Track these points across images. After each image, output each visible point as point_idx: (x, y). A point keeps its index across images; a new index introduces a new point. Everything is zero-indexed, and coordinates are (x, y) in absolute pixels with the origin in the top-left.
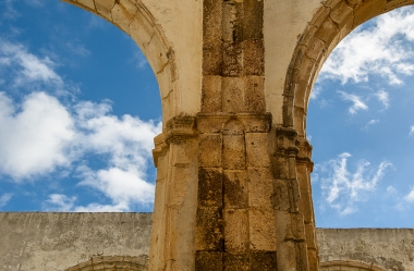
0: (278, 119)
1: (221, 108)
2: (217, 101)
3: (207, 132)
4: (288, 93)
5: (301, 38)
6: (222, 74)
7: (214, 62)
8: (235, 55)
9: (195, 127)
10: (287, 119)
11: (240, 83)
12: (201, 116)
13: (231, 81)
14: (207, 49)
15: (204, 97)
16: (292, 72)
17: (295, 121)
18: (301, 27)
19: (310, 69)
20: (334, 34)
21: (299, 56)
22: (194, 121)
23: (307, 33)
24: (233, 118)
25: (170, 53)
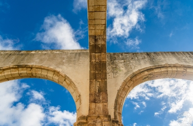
0: (112, 117)
1: (95, 113)
2: (93, 111)
3: (90, 122)
4: (115, 108)
5: (118, 91)
6: (95, 102)
7: (92, 99)
8: (99, 96)
9: (87, 120)
10: (115, 116)
11: (101, 105)
12: (88, 116)
13: (98, 104)
14: (91, 95)
15: (89, 110)
16: (116, 101)
17: (118, 117)
18: (118, 88)
19: (122, 100)
20: (128, 90)
21: (118, 96)
22: (86, 118)
23: (120, 89)
24: (99, 117)
25: (79, 96)
